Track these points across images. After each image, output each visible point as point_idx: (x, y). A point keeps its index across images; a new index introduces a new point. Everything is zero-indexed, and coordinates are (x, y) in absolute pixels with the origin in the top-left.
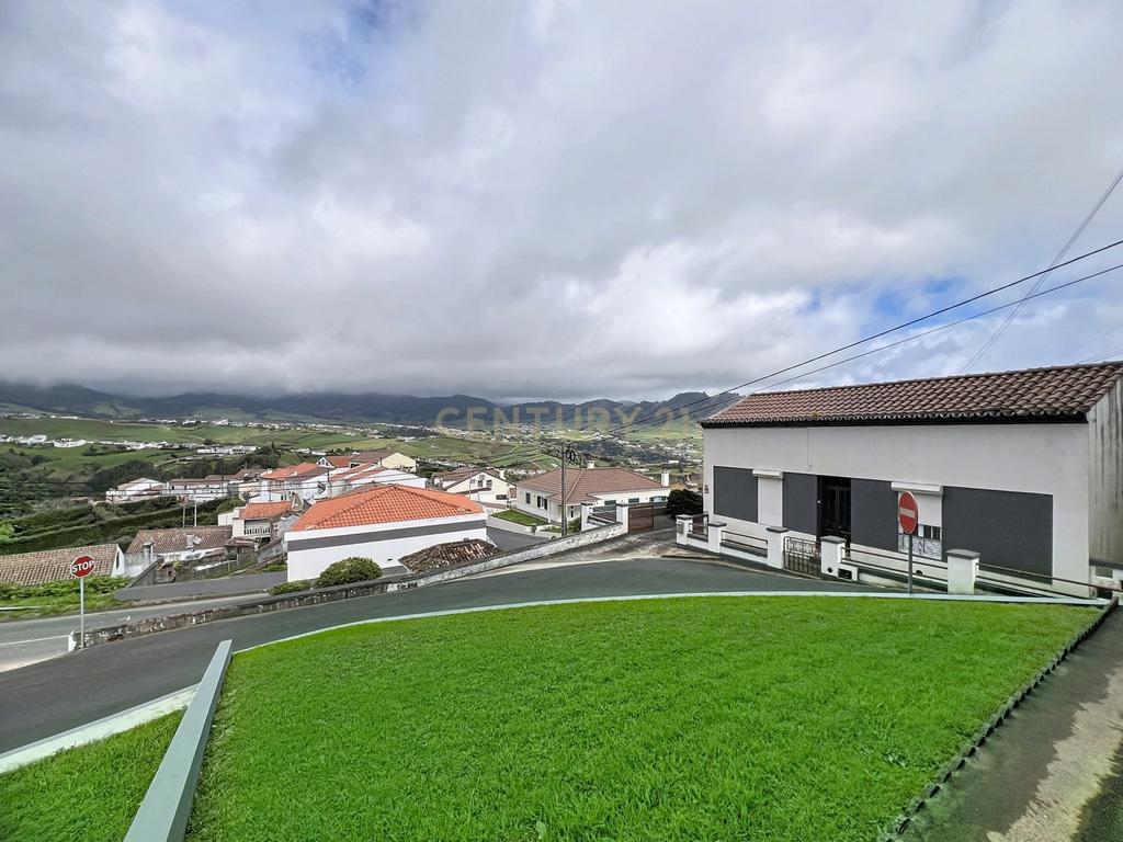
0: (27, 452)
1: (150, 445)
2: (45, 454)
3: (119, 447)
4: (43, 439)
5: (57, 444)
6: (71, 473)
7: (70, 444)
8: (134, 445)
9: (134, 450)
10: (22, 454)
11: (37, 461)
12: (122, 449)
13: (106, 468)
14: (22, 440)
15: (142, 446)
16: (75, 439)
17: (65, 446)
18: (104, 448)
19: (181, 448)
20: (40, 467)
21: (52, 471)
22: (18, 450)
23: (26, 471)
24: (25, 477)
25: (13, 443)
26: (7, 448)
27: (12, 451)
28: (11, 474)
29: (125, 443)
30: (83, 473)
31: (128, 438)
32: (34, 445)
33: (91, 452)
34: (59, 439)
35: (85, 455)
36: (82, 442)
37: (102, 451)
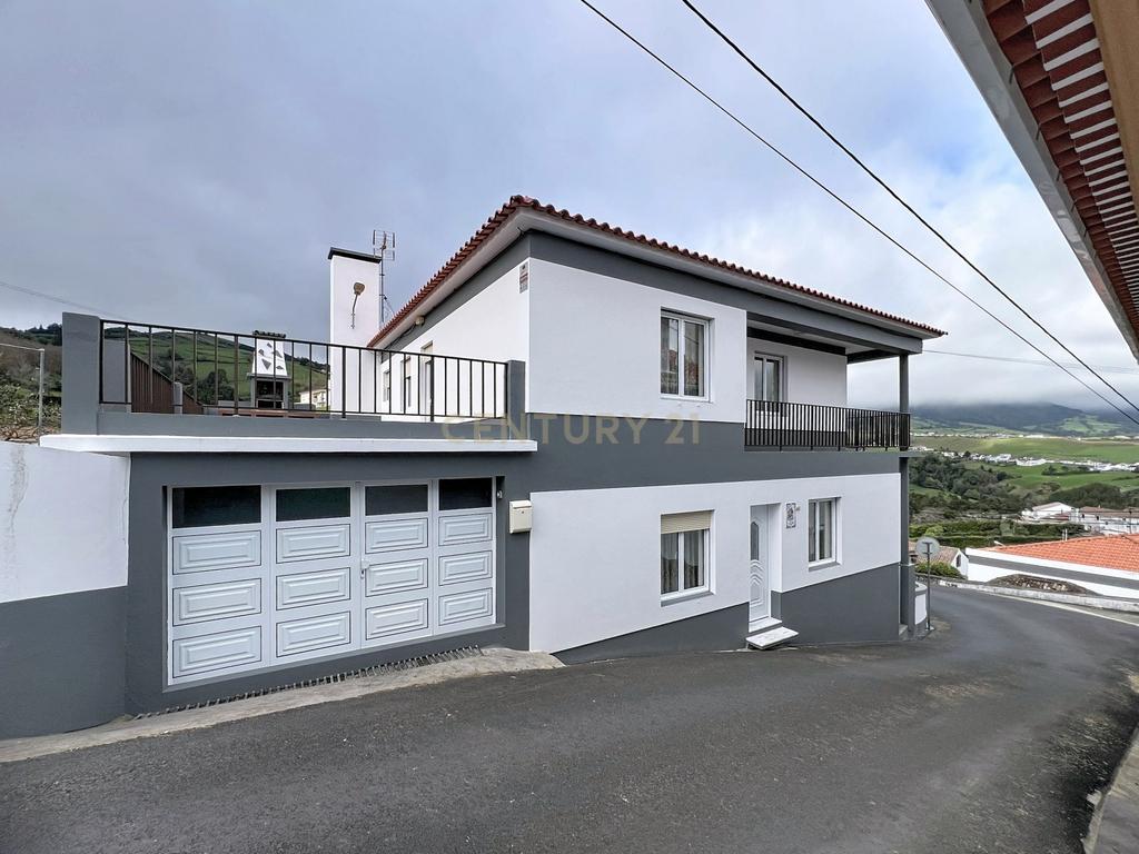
0: (994, 469)
1: (1119, 466)
2: (1008, 471)
3: (1080, 467)
4: (1007, 457)
5: (1019, 463)
6: (1029, 491)
7: (1031, 463)
8: (1097, 466)
9: (1098, 472)
10: (990, 471)
11: (1001, 477)
12: (1084, 470)
13: (1064, 489)
14: (990, 458)
15: (1108, 467)
16: (1036, 458)
17: (1026, 464)
18: (1064, 468)
20: (1002, 483)
21: (1014, 488)
22: (987, 467)
23: (992, 486)
24: (991, 491)
25: (983, 461)
26: (979, 465)
27: (982, 468)
28: (981, 487)
29: (1089, 463)
30: (1040, 492)
31: (1094, 457)
32: (1000, 463)
33: (1050, 471)
34: (1021, 458)
35: (1044, 474)
36: (1042, 462)
37: (1062, 471)
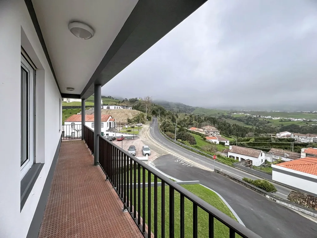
0: (267, 120)
1: (299, 120)
2: (270, 121)
3: (289, 120)
4: (270, 117)
5: (273, 119)
6: (276, 126)
7: (276, 118)
8: (294, 119)
9: (294, 121)
10: (265, 121)
11: (268, 122)
12: (290, 120)
13: (285, 126)
14: (265, 117)
15: (296, 120)
17: (275, 119)
19: (310, 121)
20: (269, 124)
21: (272, 125)
23: (266, 125)
24: (266, 126)
25: (264, 118)
26: (263, 119)
28: (263, 125)
29: (291, 119)
30: (279, 127)
31: (292, 117)
32: (268, 118)
33: (281, 121)
34: (273, 117)
35: (280, 121)
36: (279, 118)
37: (284, 121)
